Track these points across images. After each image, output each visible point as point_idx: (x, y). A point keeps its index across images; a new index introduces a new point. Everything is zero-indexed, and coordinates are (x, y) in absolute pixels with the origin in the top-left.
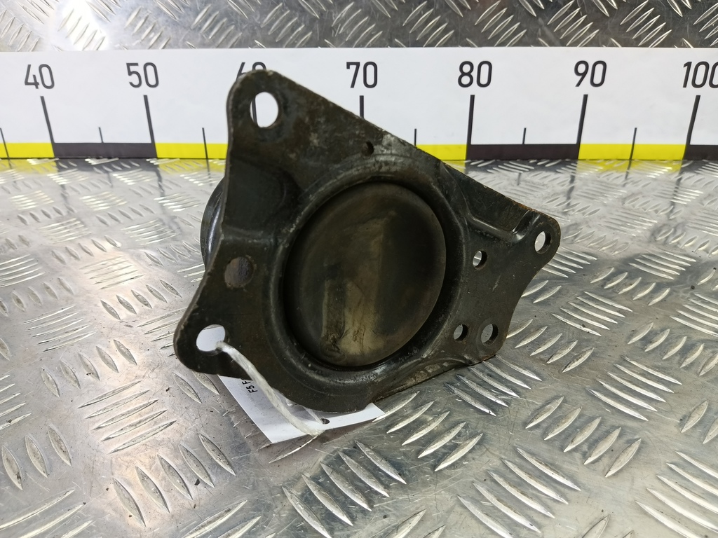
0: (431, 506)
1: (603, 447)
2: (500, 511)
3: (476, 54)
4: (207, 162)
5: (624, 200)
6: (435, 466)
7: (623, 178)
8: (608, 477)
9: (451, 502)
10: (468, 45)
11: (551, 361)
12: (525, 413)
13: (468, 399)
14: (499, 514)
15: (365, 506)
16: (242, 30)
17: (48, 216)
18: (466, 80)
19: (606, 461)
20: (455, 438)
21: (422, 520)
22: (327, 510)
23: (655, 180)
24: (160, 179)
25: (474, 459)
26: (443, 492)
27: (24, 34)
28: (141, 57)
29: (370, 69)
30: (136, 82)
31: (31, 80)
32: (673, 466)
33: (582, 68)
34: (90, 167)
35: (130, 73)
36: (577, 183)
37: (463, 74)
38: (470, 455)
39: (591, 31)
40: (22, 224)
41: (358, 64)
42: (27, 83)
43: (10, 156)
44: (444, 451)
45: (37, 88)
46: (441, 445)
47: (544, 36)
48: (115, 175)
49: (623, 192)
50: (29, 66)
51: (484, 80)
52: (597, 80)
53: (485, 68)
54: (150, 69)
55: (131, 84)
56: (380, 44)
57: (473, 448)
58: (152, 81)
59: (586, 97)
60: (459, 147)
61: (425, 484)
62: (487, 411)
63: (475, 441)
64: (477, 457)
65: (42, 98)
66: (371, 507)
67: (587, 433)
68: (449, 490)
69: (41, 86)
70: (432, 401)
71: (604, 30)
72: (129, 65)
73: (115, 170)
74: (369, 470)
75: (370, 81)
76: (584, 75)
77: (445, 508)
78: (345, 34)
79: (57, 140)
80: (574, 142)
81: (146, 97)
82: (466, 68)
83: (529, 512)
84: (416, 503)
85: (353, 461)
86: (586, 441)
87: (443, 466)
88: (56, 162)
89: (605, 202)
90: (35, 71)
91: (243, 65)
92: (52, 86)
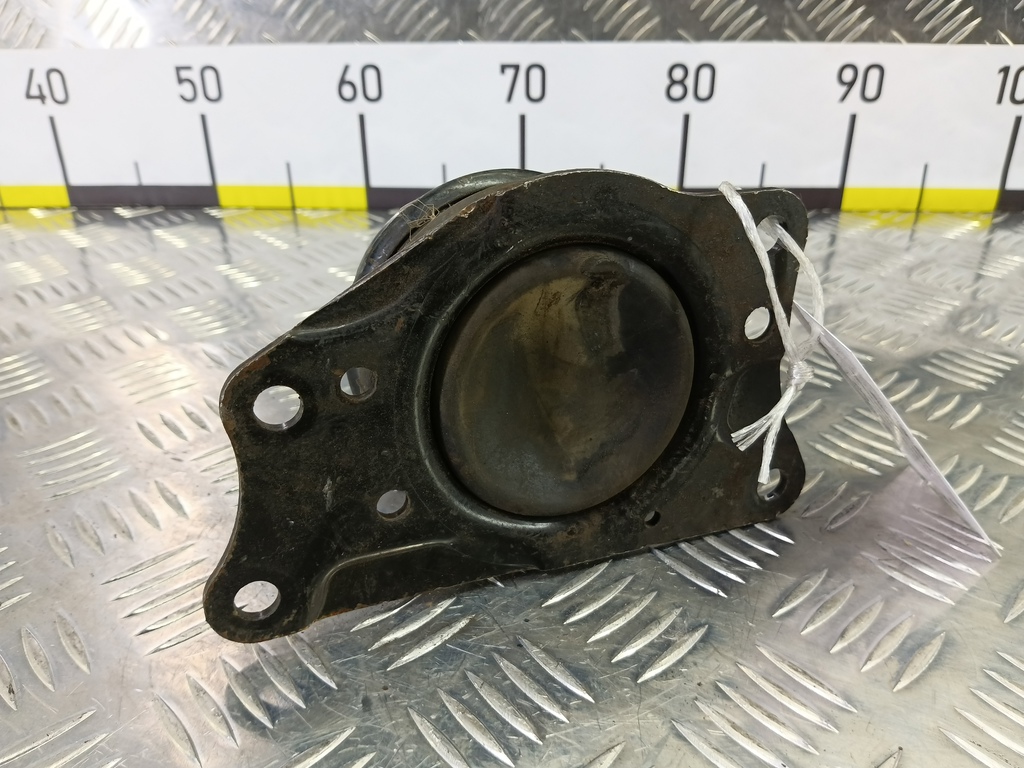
0: (632, 737)
1: (889, 645)
2: (735, 744)
3: (692, 52)
4: (295, 215)
5: (910, 270)
6: (637, 676)
7: (907, 239)
8: (899, 691)
9: (663, 731)
10: (679, 38)
11: (808, 514)
12: (772, 594)
13: (686, 572)
14: (735, 749)
15: (533, 737)
16: (346, 17)
17: (59, 293)
18: (677, 91)
19: (894, 665)
20: (666, 632)
21: (619, 759)
22: (475, 742)
23: (955, 241)
24: (224, 238)
25: (695, 664)
26: (650, 715)
27: (24, 22)
28: (197, 56)
29: (536, 74)
30: (189, 94)
31: (34, 91)
32: (994, 674)
33: (848, 75)
34: (121, 221)
35: (181, 81)
36: (841, 245)
37: (673, 82)
38: (690, 659)
39: (862, 18)
40: (20, 306)
41: (517, 68)
42: (29, 96)
43: (6, 204)
44: (650, 651)
45: (43, 102)
46: (646, 643)
47: (793, 26)
48: (158, 232)
49: (908, 259)
50: (31, 72)
51: (704, 91)
52: (871, 92)
53: (705, 74)
54: (209, 75)
55: (183, 98)
56: (551, 36)
57: (695, 648)
58: (213, 93)
59: (853, 118)
61: (623, 703)
62: (714, 590)
63: (698, 635)
64: (701, 661)
65: (52, 120)
66: (542, 738)
67: (865, 624)
68: (661, 712)
69: (49, 100)
70: (631, 574)
71: (881, 18)
72: (178, 69)
73: (158, 225)
74: (538, 682)
75: (535, 92)
76: (851, 85)
77: (654, 740)
78: (498, 22)
79: (75, 181)
80: (835, 183)
81: (203, 118)
82: (678, 74)
83: (781, 746)
84: (610, 732)
85: (515, 667)
86: (864, 635)
87: (649, 675)
88: (74, 213)
89: (883, 274)
90: (40, 78)
91: (346, 68)
92: (65, 101)
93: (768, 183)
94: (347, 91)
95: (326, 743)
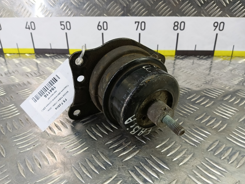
0: (179, 177)
1: (234, 158)
2: (202, 179)
3: (180, 19)
5: (231, 70)
6: (178, 164)
7: (229, 63)
8: (237, 168)
9: (186, 176)
10: (177, 16)
11: (213, 128)
12: (207, 146)
13: (187, 141)
14: (202, 180)
15: (157, 177)
16: (100, 10)
17: (36, 74)
18: (176, 28)
19: (236, 162)
20: (184, 154)
21: (176, 182)
22: (144, 178)
23: (241, 64)
25: (191, 162)
26: (182, 173)
27: (26, 11)
28: (65, 19)
29: (143, 24)
30: (63, 28)
31: (28, 27)
33: (216, 24)
34: (47, 57)
35: (61, 25)
36: (214, 64)
37: (175, 26)
38: (190, 160)
39: (219, 11)
40: (27, 77)
41: (139, 22)
42: (26, 28)
43: (20, 52)
44: (181, 158)
45: (29, 29)
46: (180, 157)
47: (203, 13)
48: (56, 60)
49: (230, 68)
50: (27, 22)
51: (182, 28)
52: (221, 28)
53: (183, 24)
54: (68, 23)
55: (62, 29)
56: (147, 15)
57: (191, 158)
58: (69, 28)
59: (217, 34)
60: (173, 51)
61: (176, 170)
62: (194, 145)
63: (191, 155)
64: (192, 161)
65: (31, 33)
66: (159, 177)
67: (228, 153)
68: (185, 172)
69: (31, 29)
70: (175, 141)
71: (224, 11)
72: (61, 22)
73: (56, 58)
74: (157, 165)
75: (143, 28)
76: (216, 27)
77: (184, 178)
78: (135, 12)
79: (36, 47)
80: (212, 49)
81: (66, 33)
82: (176, 24)
83: (212, 180)
84: (174, 176)
85: (151, 161)
86: (228, 155)
87: (181, 164)
88: (35, 55)
89: (225, 71)
90: (29, 24)
91: (100, 22)
92: (34, 29)
93: (197, 49)
94: (100, 28)
95: (111, 177)
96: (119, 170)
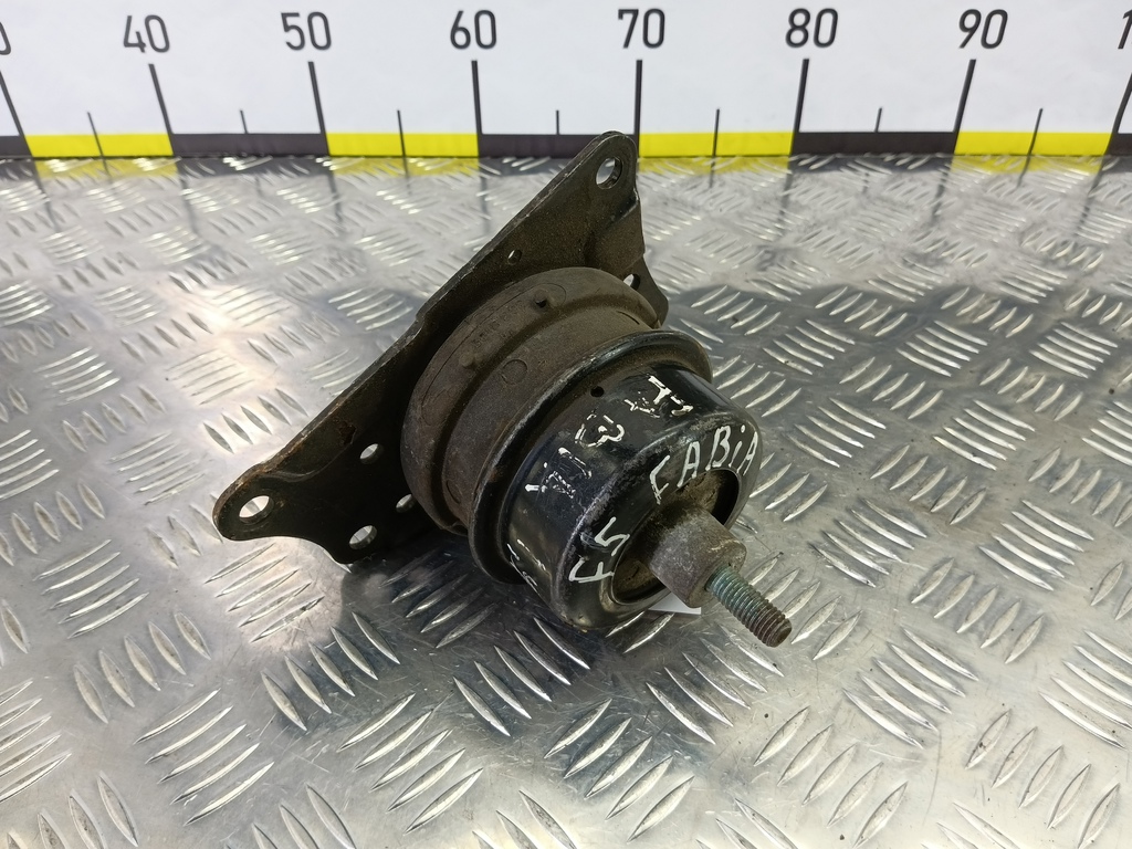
0: (815, 703)
1: (1004, 625)
2: (891, 706)
4: (405, 165)
5: (1021, 235)
6: (812, 655)
8: (1009, 663)
9: (837, 698)
11: (936, 509)
12: (911, 582)
13: (841, 565)
14: (891, 710)
18: (797, 36)
19: (1006, 643)
20: (830, 618)
21: (807, 720)
22: (701, 709)
23: (1065, 197)
24: (333, 189)
25: (855, 644)
26: (826, 685)
29: (654, 20)
30: (296, 42)
31: (133, 39)
32: (1081, 649)
33: (970, 21)
34: (233, 174)
35: (287, 28)
36: (948, 200)
37: (794, 27)
38: (851, 640)
41: (635, 13)
42: (127, 44)
43: (106, 153)
44: (820, 634)
45: (143, 51)
46: (816, 627)
50: (129, 19)
51: (824, 36)
52: (992, 38)
53: (827, 19)
54: (317, 22)
55: (289, 44)
57: (854, 630)
58: (321, 40)
59: (973, 63)
60: (782, 135)
61: (805, 676)
62: (864, 580)
63: (854, 620)
64: (859, 641)
65: (152, 67)
66: (749, 705)
67: (983, 608)
68: (834, 683)
69: (148, 48)
70: (797, 569)
72: (285, 16)
75: (654, 37)
76: (972, 31)
77: (832, 705)
79: (176, 130)
80: (950, 128)
81: (311, 65)
82: (800, 19)
83: (923, 707)
86: (983, 617)
87: (822, 653)
88: (178, 164)
90: (138, 25)
91: (460, 14)
92: (166, 49)
93: (884, 128)
94: (461, 38)
96: (615, 686)
